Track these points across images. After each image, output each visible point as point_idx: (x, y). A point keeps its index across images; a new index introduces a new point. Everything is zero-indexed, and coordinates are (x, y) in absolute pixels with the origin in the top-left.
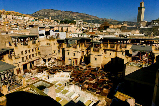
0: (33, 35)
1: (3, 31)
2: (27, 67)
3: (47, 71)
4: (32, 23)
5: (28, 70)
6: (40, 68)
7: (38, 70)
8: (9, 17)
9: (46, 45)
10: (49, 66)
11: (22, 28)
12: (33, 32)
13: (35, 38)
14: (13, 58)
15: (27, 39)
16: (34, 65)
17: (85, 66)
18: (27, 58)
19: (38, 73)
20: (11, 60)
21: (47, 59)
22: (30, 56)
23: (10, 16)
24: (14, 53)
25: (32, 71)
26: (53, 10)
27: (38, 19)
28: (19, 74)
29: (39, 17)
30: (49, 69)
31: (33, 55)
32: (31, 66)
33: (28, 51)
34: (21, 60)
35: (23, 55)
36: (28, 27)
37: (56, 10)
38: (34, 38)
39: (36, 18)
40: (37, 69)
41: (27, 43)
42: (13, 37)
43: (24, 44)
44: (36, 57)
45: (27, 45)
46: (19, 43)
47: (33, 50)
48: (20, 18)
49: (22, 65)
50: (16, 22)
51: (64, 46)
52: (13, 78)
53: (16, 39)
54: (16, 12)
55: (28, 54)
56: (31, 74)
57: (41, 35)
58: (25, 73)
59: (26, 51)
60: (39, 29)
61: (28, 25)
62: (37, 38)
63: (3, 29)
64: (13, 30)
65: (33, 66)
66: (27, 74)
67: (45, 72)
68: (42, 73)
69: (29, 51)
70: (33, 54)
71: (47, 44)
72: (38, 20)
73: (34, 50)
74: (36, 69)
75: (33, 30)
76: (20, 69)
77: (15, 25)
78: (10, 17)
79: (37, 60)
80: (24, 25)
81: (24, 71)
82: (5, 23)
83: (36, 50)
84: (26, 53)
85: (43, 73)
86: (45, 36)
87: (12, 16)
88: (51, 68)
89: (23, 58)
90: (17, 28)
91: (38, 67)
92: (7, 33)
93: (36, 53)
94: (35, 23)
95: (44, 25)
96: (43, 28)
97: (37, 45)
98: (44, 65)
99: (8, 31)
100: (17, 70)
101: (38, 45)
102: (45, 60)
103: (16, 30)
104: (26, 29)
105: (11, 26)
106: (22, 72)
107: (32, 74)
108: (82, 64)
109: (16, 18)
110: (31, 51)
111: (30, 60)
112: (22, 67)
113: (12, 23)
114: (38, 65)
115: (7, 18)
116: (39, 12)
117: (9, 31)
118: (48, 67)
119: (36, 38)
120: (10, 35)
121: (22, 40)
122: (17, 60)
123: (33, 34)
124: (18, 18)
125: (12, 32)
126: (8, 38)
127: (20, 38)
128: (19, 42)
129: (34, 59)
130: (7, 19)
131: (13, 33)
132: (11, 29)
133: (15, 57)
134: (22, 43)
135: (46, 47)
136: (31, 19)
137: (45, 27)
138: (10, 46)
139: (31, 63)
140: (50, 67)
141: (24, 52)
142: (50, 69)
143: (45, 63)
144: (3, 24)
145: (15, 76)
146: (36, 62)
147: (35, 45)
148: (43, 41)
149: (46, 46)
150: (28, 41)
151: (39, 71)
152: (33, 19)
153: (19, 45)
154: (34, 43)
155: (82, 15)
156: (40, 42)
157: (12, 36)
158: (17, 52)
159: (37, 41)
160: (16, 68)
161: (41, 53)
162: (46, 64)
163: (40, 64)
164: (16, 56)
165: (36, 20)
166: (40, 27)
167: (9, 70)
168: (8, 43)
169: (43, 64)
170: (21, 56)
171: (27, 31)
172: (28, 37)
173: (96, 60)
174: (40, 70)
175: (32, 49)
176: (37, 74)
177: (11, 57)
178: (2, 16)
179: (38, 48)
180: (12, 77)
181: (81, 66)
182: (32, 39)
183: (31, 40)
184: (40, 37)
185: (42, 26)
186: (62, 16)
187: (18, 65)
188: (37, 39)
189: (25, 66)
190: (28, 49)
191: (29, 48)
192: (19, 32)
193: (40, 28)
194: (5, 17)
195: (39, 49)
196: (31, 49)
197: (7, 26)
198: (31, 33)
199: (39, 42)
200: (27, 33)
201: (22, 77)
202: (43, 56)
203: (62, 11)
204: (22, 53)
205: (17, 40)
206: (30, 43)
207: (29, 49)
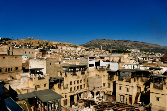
0: (83, 65)
1: (57, 61)
2: (74, 99)
3: (95, 107)
4: (83, 53)
5: (75, 103)
6: (87, 102)
7: (85, 104)
8: (63, 48)
9: (95, 76)
10: (97, 101)
11: (74, 58)
12: (83, 63)
13: (84, 69)
14: (62, 87)
15: (77, 69)
16: (81, 98)
17: (142, 107)
18: (75, 89)
19: (85, 107)
20: (60, 90)
21: (95, 92)
22: (78, 87)
23: (65, 47)
24: (64, 83)
25: (79, 104)
26: (105, 39)
27: (89, 49)
28: (65, 105)
29: (91, 47)
30: (96, 104)
31: (81, 86)
32: (78, 98)
33: (76, 82)
34: (69, 90)
35: (71, 85)
36: (79, 57)
37: (108, 40)
38: (83, 68)
39: (87, 49)
40: (83, 103)
41: (76, 73)
42: (64, 67)
43: (73, 74)
44: (84, 88)
45: (76, 75)
46: (69, 73)
47: (81, 81)
48: (73, 49)
49: (69, 96)
50: (69, 53)
51: (116, 78)
52: (59, 109)
53: (67, 69)
54: (70, 44)
55: (76, 85)
56: (77, 107)
57: (91, 65)
58: (71, 105)
59: (75, 82)
60: (89, 59)
61: (79, 56)
62: (87, 68)
63: (57, 59)
64: (65, 60)
65: (80, 99)
66: (73, 106)
67: (92, 107)
68: (88, 107)
69: (78, 82)
70: (81, 85)
71: (97, 75)
72: (89, 50)
73: (83, 80)
74: (83, 102)
75: (83, 60)
76: (67, 100)
77: (68, 56)
79: (84, 92)
80: (76, 55)
81: (70, 103)
82: (59, 54)
83: (84, 81)
84: (75, 84)
85: (89, 108)
86: (95, 66)
87: (66, 47)
88: (99, 103)
89: (71, 88)
90: (69, 58)
91: (85, 101)
92: (60, 63)
93: (84, 85)
94: (86, 53)
95: (94, 55)
96: (93, 58)
97: (86, 76)
98: (92, 99)
99: (61, 61)
100: (64, 100)
101: (87, 76)
102: (92, 93)
103: (68, 60)
104: (77, 59)
105: (64, 56)
106: (69, 104)
107: (78, 108)
108: (138, 104)
109: (69, 49)
110: (80, 82)
111: (77, 92)
112: (69, 98)
113: (65, 53)
114: (85, 99)
116: (91, 43)
117: (62, 61)
118: (96, 102)
119: (85, 68)
120: (62, 64)
121: (72, 70)
122: (65, 90)
123: (83, 64)
124: (71, 49)
125: (64, 62)
126: (60, 68)
127: (71, 68)
128: (69, 72)
129: (81, 91)
130: (62, 50)
131: (65, 63)
132: (64, 59)
133: (64, 87)
134: (72, 73)
135: (95, 78)
136: (83, 49)
137: (95, 58)
138: (61, 76)
139: (78, 95)
140: (98, 102)
141: (73, 83)
142: (98, 104)
143: (93, 96)
144: (57, 55)
145: (61, 107)
146: (84, 95)
147: (84, 75)
148: (92, 72)
149: (95, 77)
150: (78, 71)
151: (86, 106)
152: (84, 49)
153: (69, 75)
154: (83, 73)
155: (138, 43)
156: (89, 73)
157: (63, 66)
158: (66, 82)
159: (86, 72)
160: (63, 99)
161: (90, 85)
162: (93, 98)
163: (87, 98)
164: (65, 86)
165: (87, 50)
166: (90, 57)
167: (56, 100)
168: (60, 72)
169: (90, 97)
170: (70, 86)
171: (77, 61)
172: (77, 67)
173: (159, 101)
174: (86, 104)
175: (81, 79)
176: (83, 109)
177: (61, 87)
178: (58, 48)
179: (87, 79)
180: (58, 108)
181: (136, 106)
182: (81, 69)
183: (80, 70)
184: (90, 68)
185: (92, 56)
186: (114, 46)
188: (87, 70)
189: (72, 97)
190: (76, 80)
191: (77, 78)
192: (70, 62)
193: (90, 58)
194: (60, 49)
195: (88, 80)
196: (79, 80)
197: (61, 56)
198: (81, 64)
199: (88, 72)
200: (78, 64)
201: (68, 109)
202: (91, 89)
203: (114, 41)
204: (71, 83)
205: (67, 70)
206: (79, 73)
207: (78, 80)
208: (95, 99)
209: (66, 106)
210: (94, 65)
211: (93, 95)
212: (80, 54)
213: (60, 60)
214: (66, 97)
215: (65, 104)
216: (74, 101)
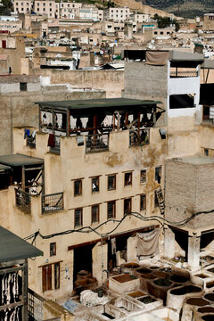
0: (139, 98)
1: (10, 76)
2: (90, 261)
3: (190, 301)
4: (141, 38)
5: (96, 280)
6: (152, 277)
7: (142, 287)
8: (41, 12)
9: (198, 156)
10: (202, 276)
11: (92, 62)
12: (140, 87)
13: (145, 117)
14: (36, 205)
15: (108, 120)
16: (124, 257)
18: (95, 217)
19: (142, 300)
20: (25, 218)
21: (196, 231)
22: (111, 205)
23: (47, 2)
24: (43, 186)
25: (113, 285)
27: (173, 17)
28: (50, 288)
29: (183, 7)
30: (199, 290)
31: (127, 202)
32: (112, 259)
33: (103, 182)
34: (66, 221)
35: (78, 198)
36: (118, 58)
38: (141, 115)
39: (163, 14)
40: (137, 282)
41: (104, 138)
42: (44, 107)
43: (89, 145)
44: (143, 213)
45: (105, 148)
46: (68, 136)
47: (128, 176)
48: (89, 16)
49: (70, 248)
50: (68, 35)
52: (19, 304)
53: (60, 117)
55: (104, 196)
56: (104, 300)
57: (181, 101)
58: (77, 291)
59: (95, 180)
60: (171, 70)
61: (119, 51)
62: (158, 115)
63: (10, 64)
64: (49, 72)
65: (120, 262)
66: (87, 295)
67: (176, 301)
68: (159, 303)
69: (112, 181)
70: (127, 196)
71: (206, 151)
72: (174, 22)
73: (136, 176)
74: (134, 278)
75: (141, 75)
76: (57, 264)
77: (64, 49)
78: (47, 8)
79: (142, 231)
80: (105, 47)
81: (75, 279)
82: (21, 38)
83: (143, 179)
84: (97, 189)
85: (165, 305)
86: (199, 108)
88: (209, 285)
89: (79, 211)
90: (70, 64)
91: (145, 272)
92: (23, 86)
93: (143, 197)
94: (159, 37)
95: (199, 47)
96: (192, 64)
97: (152, 154)
98: (178, 265)
99: (28, 77)
100: (44, 267)
101: (159, 154)
102: (182, 238)
103: (65, 74)
104: (107, 67)
105: (44, 51)
106: (67, 285)
107: (112, 302)
109: (72, 16)
110: (120, 180)
111: (109, 228)
112: (67, 259)
113: (51, 37)
114: (146, 262)
115: (33, 13)
117: (34, 76)
118: (197, 281)
119: (149, 116)
120: (35, 94)
121: (85, 121)
122: (50, 218)
123: (138, 92)
124: (82, 15)
125: (46, 80)
126: (26, 110)
127: (78, 113)
128: (72, 132)
129: (127, 226)
130: (34, 18)
131: (48, 88)
132: (43, 67)
133: (44, 205)
134: (84, 137)
135: (196, 167)
136: (141, 18)
137: (201, 62)
138: (28, 149)
139: (114, 246)
140: (206, 280)
141: (87, 186)
142: (207, 291)
143: (183, 253)
144: (11, 43)
145: (30, 296)
146: (139, 243)
147: (145, 150)
148: (187, 133)
149: (197, 162)
150: (113, 127)
151: (146, 294)
152: (147, 18)
153: (68, 145)
154: (139, 140)
156: (170, 141)
157: (41, 99)
158: (55, 179)
159: (153, 133)
160: (41, 261)
161: (170, 198)
162: (185, 259)
163: (157, 258)
164: (49, 200)
165: (163, 23)
166: (177, 57)
167: (9, 264)
168: (22, 132)
169: (171, 256)
170: (71, 202)
171: (112, 79)
172: (110, 110)
174: (150, 289)
175: (127, 169)
176: (135, 308)
177: (28, 202)
178: (15, 7)
179: (158, 170)
180: (18, 300)
182: (131, 118)
183: (124, 125)
184: (173, 114)
185: (188, 53)
187: (53, 246)
188: (158, 123)
189: (83, 255)
190: (104, 172)
191: (110, 164)
192: (76, 82)
193: (175, 64)
194: (25, 12)
195: (162, 174)
196: (120, 172)
197: (28, 50)
198: (130, 91)
199: (163, 137)
200: (113, 90)
201: (62, 309)
202: (176, 217)
204: (78, 185)
205: (60, 122)
206: (119, 141)
207: (111, 171)
208: (194, 265)
209: (53, 294)
210: (197, 100)
211: (184, 247)
212: (127, 42)
213: (25, 70)
214: (53, 253)
215: (47, 285)
216: (90, 269)
